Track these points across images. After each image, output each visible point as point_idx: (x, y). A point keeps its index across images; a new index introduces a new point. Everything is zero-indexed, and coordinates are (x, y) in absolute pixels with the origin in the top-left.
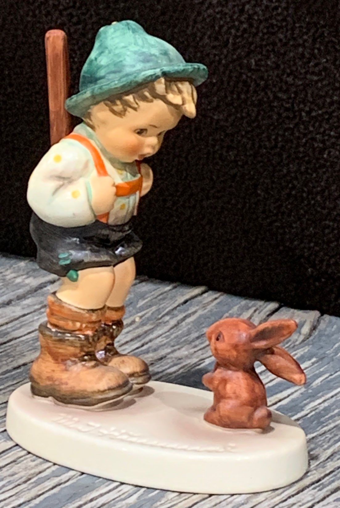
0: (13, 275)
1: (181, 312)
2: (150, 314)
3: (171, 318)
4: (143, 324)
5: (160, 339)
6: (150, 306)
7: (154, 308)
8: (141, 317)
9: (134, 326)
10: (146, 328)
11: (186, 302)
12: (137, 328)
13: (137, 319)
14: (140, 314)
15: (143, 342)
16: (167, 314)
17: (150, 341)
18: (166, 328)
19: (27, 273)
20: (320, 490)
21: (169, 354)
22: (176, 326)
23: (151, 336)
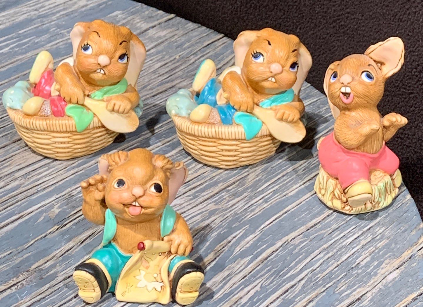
0: (138, 20)
1: (201, 53)
2: (186, 53)
3: (194, 58)
4: (178, 61)
5: (180, 73)
6: (189, 47)
7: (190, 49)
8: (180, 56)
9: (173, 62)
10: (177, 64)
11: (208, 45)
12: (174, 63)
13: (177, 57)
14: (180, 54)
15: (170, 74)
16: (193, 54)
17: (174, 74)
18: (186, 65)
19: (145, 20)
20: (185, 188)
21: (177, 84)
22: (193, 62)
23: (177, 70)
